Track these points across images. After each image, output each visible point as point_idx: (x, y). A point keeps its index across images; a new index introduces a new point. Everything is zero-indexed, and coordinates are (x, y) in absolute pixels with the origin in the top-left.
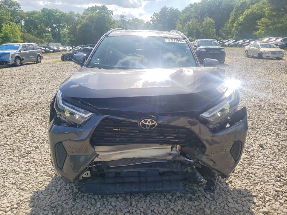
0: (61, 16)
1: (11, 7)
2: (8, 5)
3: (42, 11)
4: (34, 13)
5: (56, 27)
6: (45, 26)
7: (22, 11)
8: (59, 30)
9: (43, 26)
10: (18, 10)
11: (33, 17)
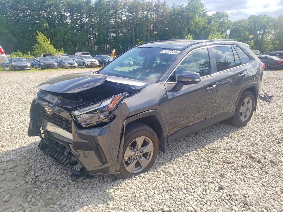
0: (268, 22)
1: (221, 19)
2: (219, 17)
3: (249, 18)
4: (240, 22)
5: (259, 34)
6: (248, 34)
7: (230, 20)
8: (263, 37)
9: (247, 33)
10: (226, 21)
11: (238, 26)
